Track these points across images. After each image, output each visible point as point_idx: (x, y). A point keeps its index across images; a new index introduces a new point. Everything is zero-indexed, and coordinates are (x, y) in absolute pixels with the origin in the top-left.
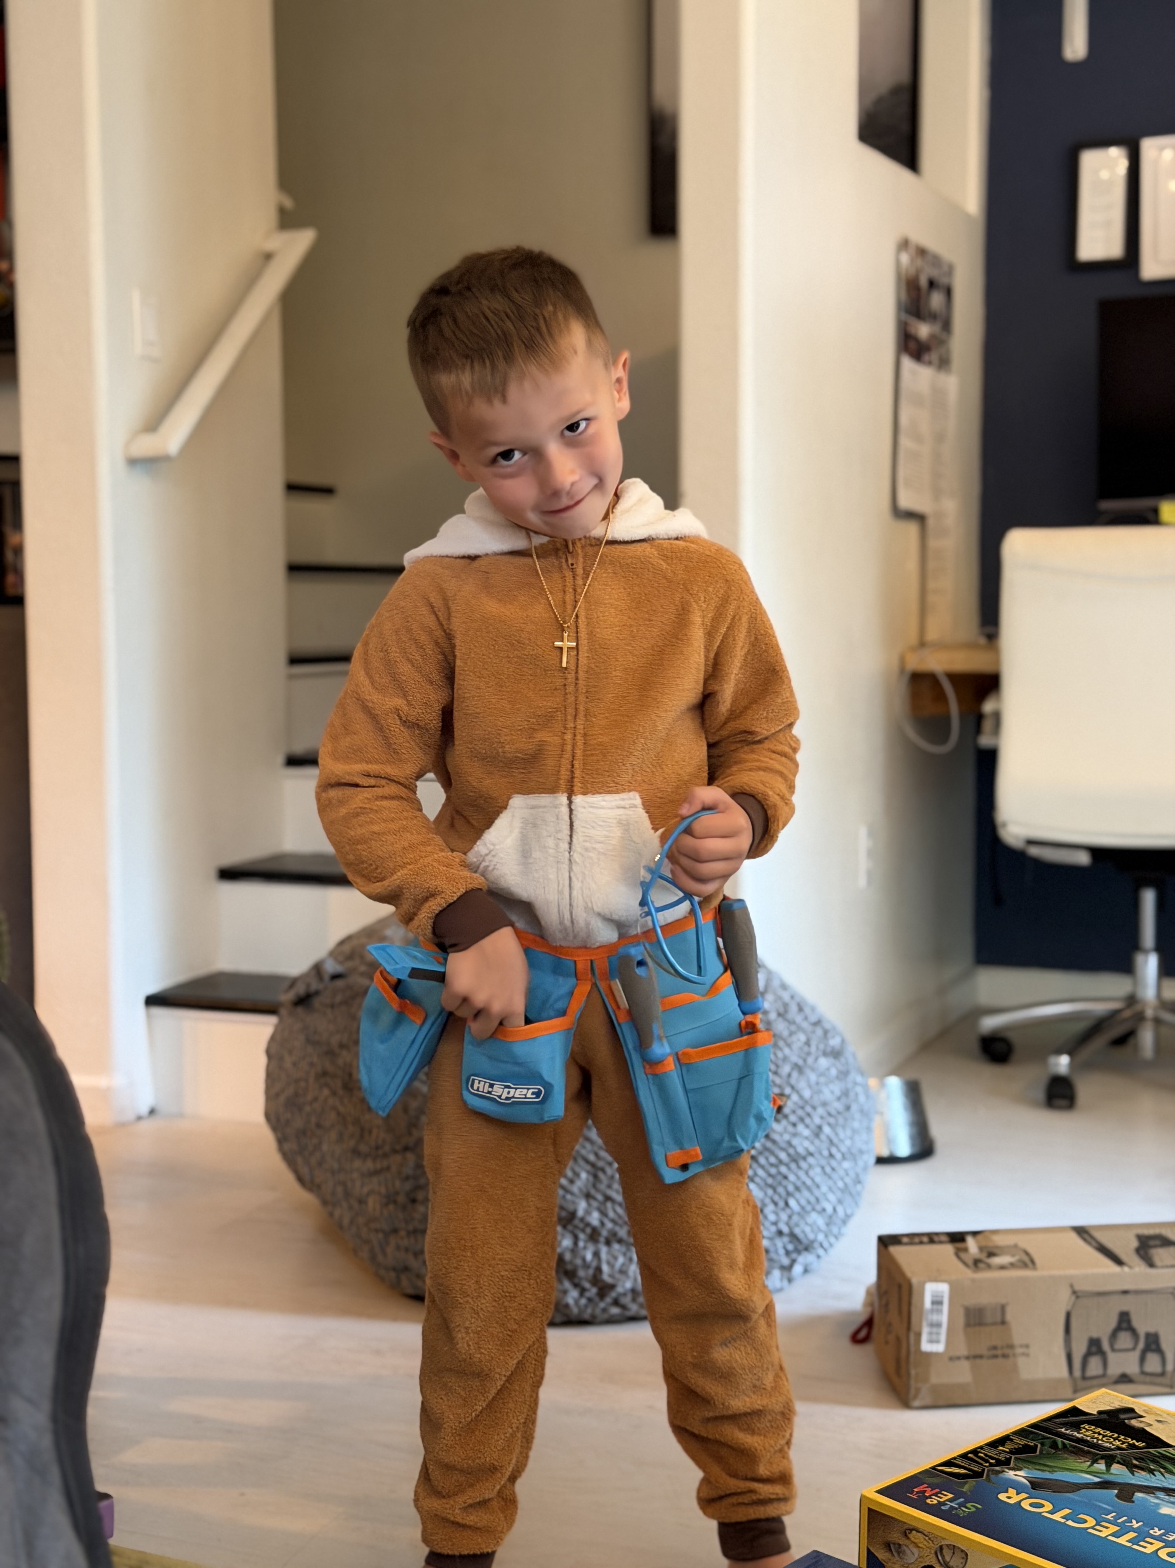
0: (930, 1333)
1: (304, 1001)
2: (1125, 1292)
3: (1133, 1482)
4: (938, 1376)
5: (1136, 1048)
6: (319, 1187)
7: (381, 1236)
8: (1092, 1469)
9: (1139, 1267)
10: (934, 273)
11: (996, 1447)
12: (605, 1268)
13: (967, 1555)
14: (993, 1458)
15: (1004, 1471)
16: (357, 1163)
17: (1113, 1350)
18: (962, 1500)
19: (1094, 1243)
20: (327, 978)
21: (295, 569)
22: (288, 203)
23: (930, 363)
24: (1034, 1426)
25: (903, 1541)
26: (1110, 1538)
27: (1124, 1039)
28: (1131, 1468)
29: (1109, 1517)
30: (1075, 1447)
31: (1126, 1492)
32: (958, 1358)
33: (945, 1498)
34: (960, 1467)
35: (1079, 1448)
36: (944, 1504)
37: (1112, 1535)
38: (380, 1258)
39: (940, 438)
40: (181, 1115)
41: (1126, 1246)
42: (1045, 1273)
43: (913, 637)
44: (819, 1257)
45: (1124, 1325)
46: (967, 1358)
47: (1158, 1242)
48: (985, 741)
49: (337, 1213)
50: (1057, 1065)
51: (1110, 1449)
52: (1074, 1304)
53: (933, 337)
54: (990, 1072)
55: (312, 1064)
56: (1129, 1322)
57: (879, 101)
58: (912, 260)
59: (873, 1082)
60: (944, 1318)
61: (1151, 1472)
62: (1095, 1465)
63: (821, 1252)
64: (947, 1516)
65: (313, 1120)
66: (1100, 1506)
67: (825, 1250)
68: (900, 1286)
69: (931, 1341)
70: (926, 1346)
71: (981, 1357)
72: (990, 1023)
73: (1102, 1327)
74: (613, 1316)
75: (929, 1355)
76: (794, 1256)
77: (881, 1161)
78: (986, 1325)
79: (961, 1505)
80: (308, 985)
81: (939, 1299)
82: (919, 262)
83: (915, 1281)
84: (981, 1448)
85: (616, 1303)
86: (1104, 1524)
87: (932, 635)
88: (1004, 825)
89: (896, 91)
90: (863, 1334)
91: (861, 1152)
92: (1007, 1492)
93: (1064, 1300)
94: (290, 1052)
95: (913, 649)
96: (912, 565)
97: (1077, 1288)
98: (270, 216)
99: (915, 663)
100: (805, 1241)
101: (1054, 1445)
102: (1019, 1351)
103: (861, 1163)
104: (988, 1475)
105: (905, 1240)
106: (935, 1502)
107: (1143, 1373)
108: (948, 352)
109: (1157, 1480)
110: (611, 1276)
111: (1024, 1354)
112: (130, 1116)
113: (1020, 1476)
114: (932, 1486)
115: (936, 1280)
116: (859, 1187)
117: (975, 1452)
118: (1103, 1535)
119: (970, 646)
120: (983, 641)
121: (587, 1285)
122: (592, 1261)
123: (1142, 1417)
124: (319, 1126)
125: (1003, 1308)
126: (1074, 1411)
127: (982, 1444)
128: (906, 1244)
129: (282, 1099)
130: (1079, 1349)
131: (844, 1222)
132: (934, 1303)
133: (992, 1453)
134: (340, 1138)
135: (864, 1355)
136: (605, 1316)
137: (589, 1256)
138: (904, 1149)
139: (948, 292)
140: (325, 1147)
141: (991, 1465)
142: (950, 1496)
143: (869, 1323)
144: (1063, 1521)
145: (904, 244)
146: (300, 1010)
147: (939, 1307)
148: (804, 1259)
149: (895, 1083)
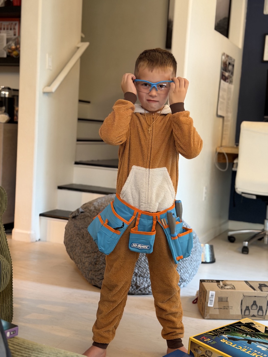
0: (210, 302)
1: (74, 217)
2: (255, 296)
3: (251, 339)
4: (211, 312)
5: (264, 241)
6: (75, 259)
7: (88, 271)
8: (242, 336)
9: (259, 291)
10: (230, 61)
11: (221, 329)
12: (138, 282)
13: (212, 353)
14: (220, 332)
15: (222, 335)
16: (84, 255)
17: (252, 309)
18: (212, 341)
19: (249, 285)
20: (80, 212)
21: (79, 119)
22: (83, 36)
23: (228, 82)
24: (230, 325)
25: (198, 349)
26: (245, 352)
27: (261, 239)
28: (251, 336)
29: (245, 347)
30: (239, 331)
31: (249, 342)
32: (216, 308)
33: (208, 340)
34: (212, 333)
35: (240, 331)
36: (208, 341)
37: (245, 351)
38: (87, 276)
39: (229, 99)
40: (46, 241)
41: (256, 286)
42: (238, 291)
43: (219, 145)
44: (187, 283)
45: (255, 304)
46: (218, 309)
47: (264, 286)
48: (234, 169)
49: (78, 265)
50: (245, 244)
51: (247, 332)
52: (243, 298)
53: (229, 76)
54: (230, 244)
55: (75, 232)
56: (256, 303)
57: (220, 21)
58: (225, 58)
59: (202, 245)
60: (214, 299)
61: (256, 338)
62: (243, 335)
63: (187, 282)
64: (208, 344)
65: (75, 244)
66: (243, 344)
67: (188, 282)
68: (204, 291)
69: (210, 304)
70: (209, 305)
71: (221, 308)
72: (230, 233)
73: (250, 304)
74: (139, 293)
75: (210, 307)
76: (181, 283)
77: (203, 263)
78: (223, 301)
79: (212, 342)
80: (76, 214)
81: (213, 295)
82: (227, 59)
83: (207, 290)
84: (218, 329)
85: (140, 290)
86: (244, 348)
87: (224, 144)
88: (237, 189)
89: (225, 19)
90: (195, 301)
91: (198, 260)
92: (223, 339)
93: (241, 297)
94: (71, 229)
95: (219, 147)
96: (220, 128)
97: (244, 295)
98: (79, 39)
99: (219, 150)
100: (184, 280)
101: (234, 330)
102: (230, 308)
103: (198, 263)
104: (219, 335)
105: (206, 281)
106: (206, 341)
107: (258, 315)
108: (232, 79)
109: (257, 339)
110: (139, 284)
111: (231, 309)
112: (35, 240)
113: (226, 336)
114: (206, 337)
115: (212, 291)
116: (197, 268)
117: (216, 330)
118: (243, 351)
119: (232, 147)
120: (235, 146)
121: (134, 286)
122: (135, 281)
123: (255, 325)
124: (75, 245)
125: (227, 298)
126: (240, 322)
127: (218, 328)
128: (206, 282)
129: (68, 239)
130: (244, 309)
131: (193, 276)
132: (211, 296)
133: (220, 331)
134: (80, 249)
135: (195, 306)
136: (137, 293)
137: (135, 279)
138: (208, 261)
139: (233, 66)
140: (77, 251)
141: (220, 333)
142: (210, 339)
143: (197, 299)
144: (235, 347)
145: (224, 54)
146: (73, 219)
147: (213, 297)
148: (183, 284)
149: (207, 246)
